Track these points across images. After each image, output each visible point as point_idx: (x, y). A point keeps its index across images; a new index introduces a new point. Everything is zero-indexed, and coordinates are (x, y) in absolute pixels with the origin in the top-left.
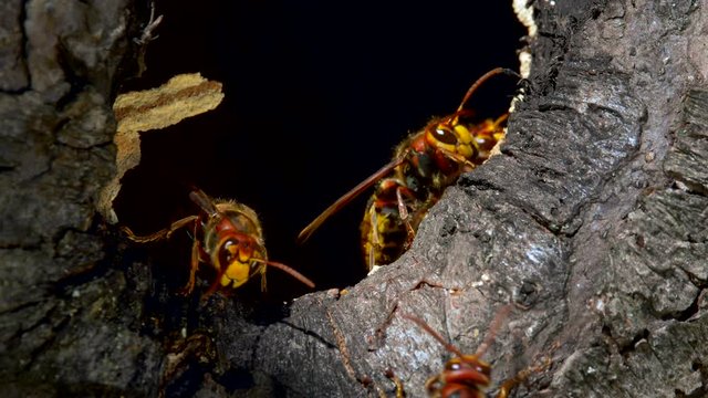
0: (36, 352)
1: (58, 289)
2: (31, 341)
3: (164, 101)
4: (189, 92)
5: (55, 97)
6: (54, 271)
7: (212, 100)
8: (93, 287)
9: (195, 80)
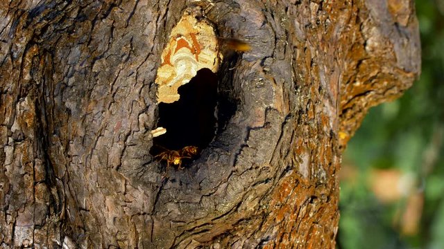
0: (140, 176)
1: (144, 165)
2: (140, 174)
3: (156, 132)
4: (160, 130)
5: (144, 132)
6: (143, 162)
7: (164, 131)
8: (150, 165)
9: (161, 128)
